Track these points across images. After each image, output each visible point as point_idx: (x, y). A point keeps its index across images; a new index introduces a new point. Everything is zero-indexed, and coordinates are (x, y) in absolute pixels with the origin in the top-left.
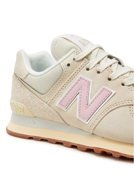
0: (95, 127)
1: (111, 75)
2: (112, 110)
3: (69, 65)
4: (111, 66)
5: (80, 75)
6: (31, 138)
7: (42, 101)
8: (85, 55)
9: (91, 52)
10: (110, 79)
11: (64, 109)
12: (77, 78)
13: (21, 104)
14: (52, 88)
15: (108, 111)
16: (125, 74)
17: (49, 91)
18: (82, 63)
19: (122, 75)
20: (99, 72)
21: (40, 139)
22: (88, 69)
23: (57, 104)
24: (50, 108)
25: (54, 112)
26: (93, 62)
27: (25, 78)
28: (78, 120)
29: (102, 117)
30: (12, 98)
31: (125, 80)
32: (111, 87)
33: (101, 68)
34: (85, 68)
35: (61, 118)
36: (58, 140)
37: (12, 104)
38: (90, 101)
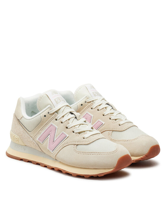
0: (56, 155)
1: (68, 125)
2: (65, 146)
3: (45, 116)
4: (69, 120)
5: (51, 123)
6: (21, 160)
7: (29, 136)
8: (55, 111)
9: (60, 109)
10: (67, 128)
11: (41, 142)
12: (49, 125)
13: (17, 136)
14: (35, 129)
15: (63, 146)
16: (76, 125)
17: (34, 131)
18: (53, 116)
19: (74, 126)
20: (62, 123)
21: (27, 161)
22: (56, 120)
23: (37, 139)
24: (34, 141)
25: (36, 144)
26: (59, 116)
27: (20, 119)
28: (48, 150)
29: (60, 150)
30: (12, 130)
31: (74, 129)
32: (67, 133)
33: (63, 120)
34: (55, 119)
35: (40, 148)
36: (37, 162)
37: (11, 135)
38: (55, 139)
